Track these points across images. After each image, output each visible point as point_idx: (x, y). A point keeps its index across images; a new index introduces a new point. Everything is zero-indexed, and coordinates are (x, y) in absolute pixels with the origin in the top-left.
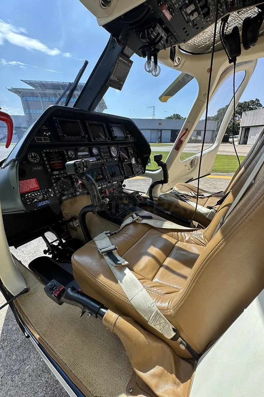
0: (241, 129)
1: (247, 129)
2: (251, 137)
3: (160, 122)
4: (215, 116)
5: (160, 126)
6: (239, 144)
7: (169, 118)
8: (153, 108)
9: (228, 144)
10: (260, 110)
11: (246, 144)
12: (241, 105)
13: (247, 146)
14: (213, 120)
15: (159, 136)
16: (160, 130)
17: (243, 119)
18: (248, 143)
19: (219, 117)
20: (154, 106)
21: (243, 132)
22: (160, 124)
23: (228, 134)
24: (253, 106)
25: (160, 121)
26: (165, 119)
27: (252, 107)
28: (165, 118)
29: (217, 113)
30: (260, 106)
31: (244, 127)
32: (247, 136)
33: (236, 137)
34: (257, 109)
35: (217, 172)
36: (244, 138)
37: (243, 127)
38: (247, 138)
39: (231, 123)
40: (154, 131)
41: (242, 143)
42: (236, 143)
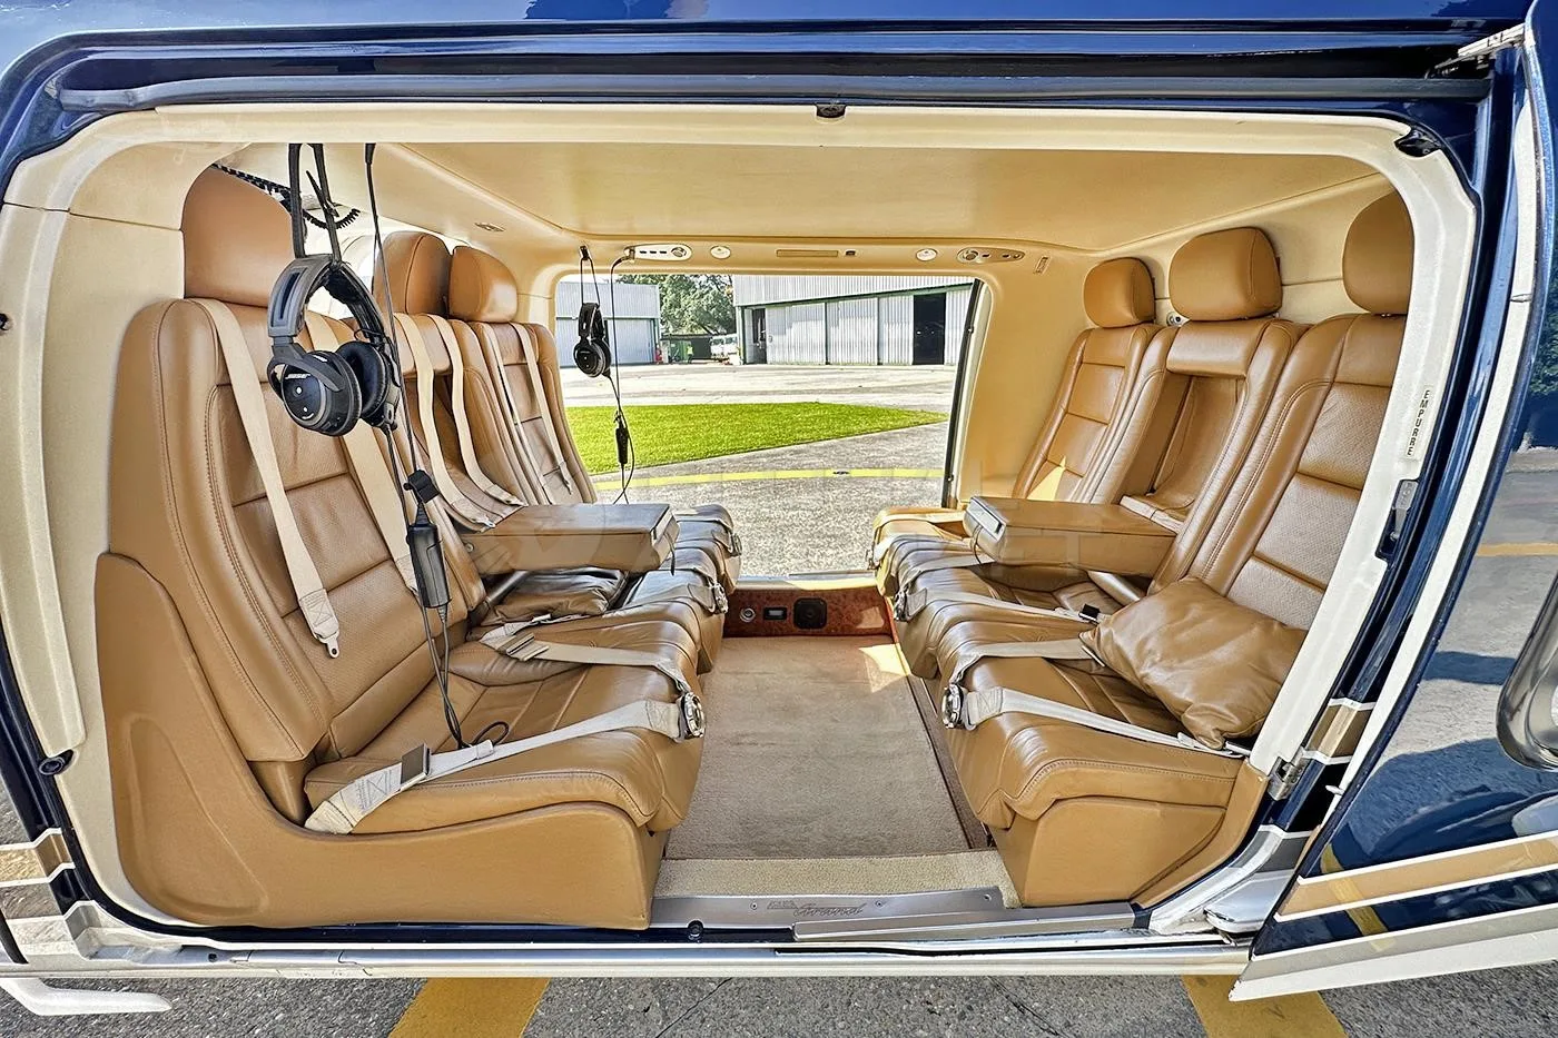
0: (738, 313)
1: (758, 313)
2: (774, 338)
6: (745, 363)
9: (711, 365)
11: (764, 361)
13: (767, 369)
14: (645, 282)
17: (737, 286)
18: (769, 357)
21: (749, 323)
23: (706, 330)
31: (746, 307)
32: (762, 334)
33: (731, 339)
36: (755, 341)
37: (743, 308)
38: (763, 339)
39: (708, 292)
41: (752, 360)
42: (736, 360)
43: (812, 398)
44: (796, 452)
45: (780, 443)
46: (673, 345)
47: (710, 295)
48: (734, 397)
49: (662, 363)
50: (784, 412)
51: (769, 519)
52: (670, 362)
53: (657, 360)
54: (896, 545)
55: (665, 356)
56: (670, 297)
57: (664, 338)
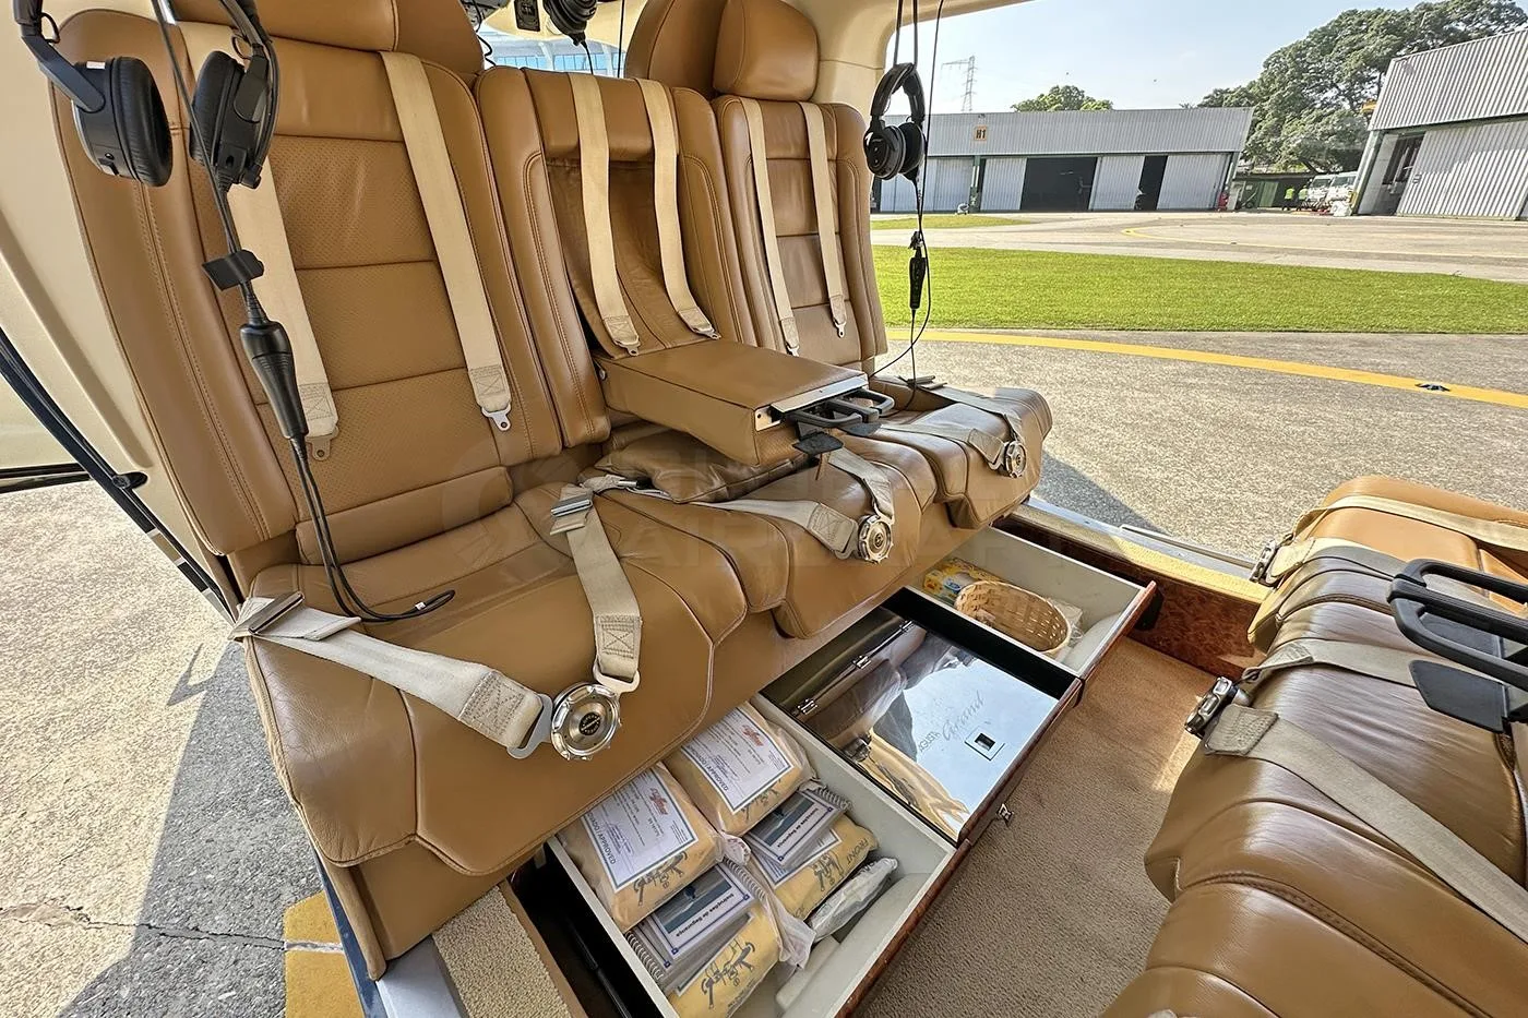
0: (1372, 140)
1: (1408, 143)
2: (1426, 177)
3: (981, 124)
4: (1252, 85)
5: (980, 142)
6: (1355, 212)
7: (1028, 106)
8: (966, 66)
10: (1508, 43)
11: (1392, 211)
12: (1402, 22)
14: (1238, 105)
15: (974, 183)
16: (978, 160)
18: (1402, 208)
19: (1272, 87)
20: (972, 58)
21: (1385, 156)
22: (980, 134)
23: (1309, 166)
24: (1468, 22)
25: (981, 120)
26: (1013, 110)
27: (1461, 27)
28: (1014, 106)
29: (1263, 69)
30: (1512, 19)
31: (1389, 130)
32: (1404, 172)
33: (1344, 180)
34: (1491, 34)
35: (1094, 328)
36: (1387, 182)
37: (1384, 132)
38: (1403, 179)
40: (952, 162)
41: (1369, 210)
42: (1341, 209)
43: (1449, 269)
44: (1364, 343)
45: (1340, 328)
46: (1249, 187)
47: (1334, 116)
48: (1307, 258)
49: (1225, 210)
50: (1377, 285)
51: (1249, 428)
52: (1238, 208)
53: (1219, 205)
54: (1327, 564)
55: (1232, 202)
56: (1270, 121)
57: (1240, 177)
